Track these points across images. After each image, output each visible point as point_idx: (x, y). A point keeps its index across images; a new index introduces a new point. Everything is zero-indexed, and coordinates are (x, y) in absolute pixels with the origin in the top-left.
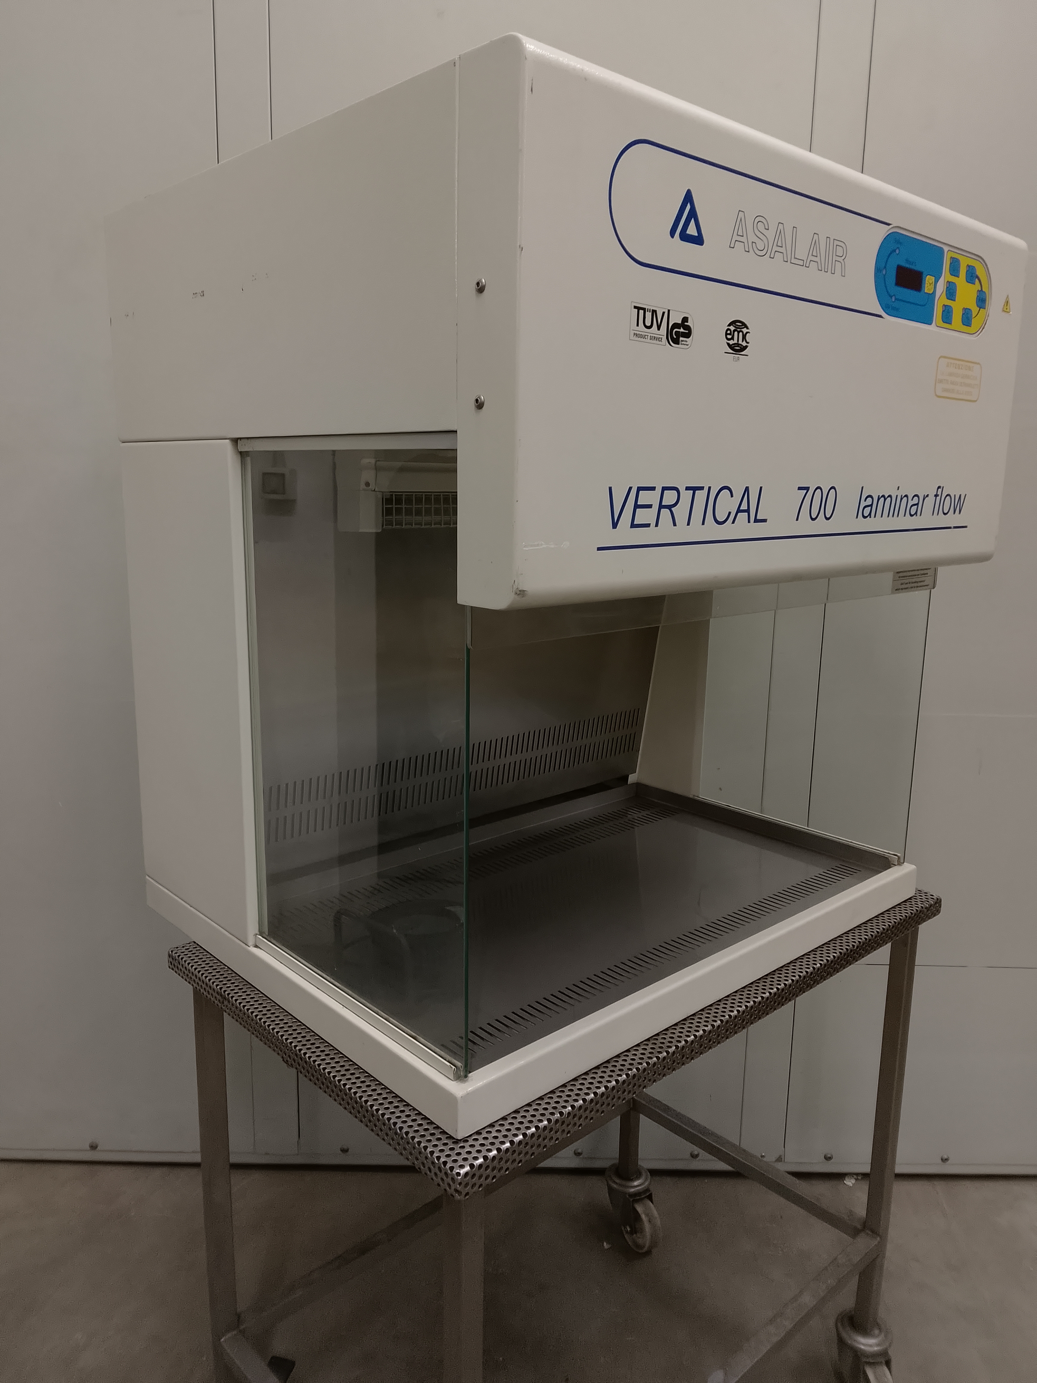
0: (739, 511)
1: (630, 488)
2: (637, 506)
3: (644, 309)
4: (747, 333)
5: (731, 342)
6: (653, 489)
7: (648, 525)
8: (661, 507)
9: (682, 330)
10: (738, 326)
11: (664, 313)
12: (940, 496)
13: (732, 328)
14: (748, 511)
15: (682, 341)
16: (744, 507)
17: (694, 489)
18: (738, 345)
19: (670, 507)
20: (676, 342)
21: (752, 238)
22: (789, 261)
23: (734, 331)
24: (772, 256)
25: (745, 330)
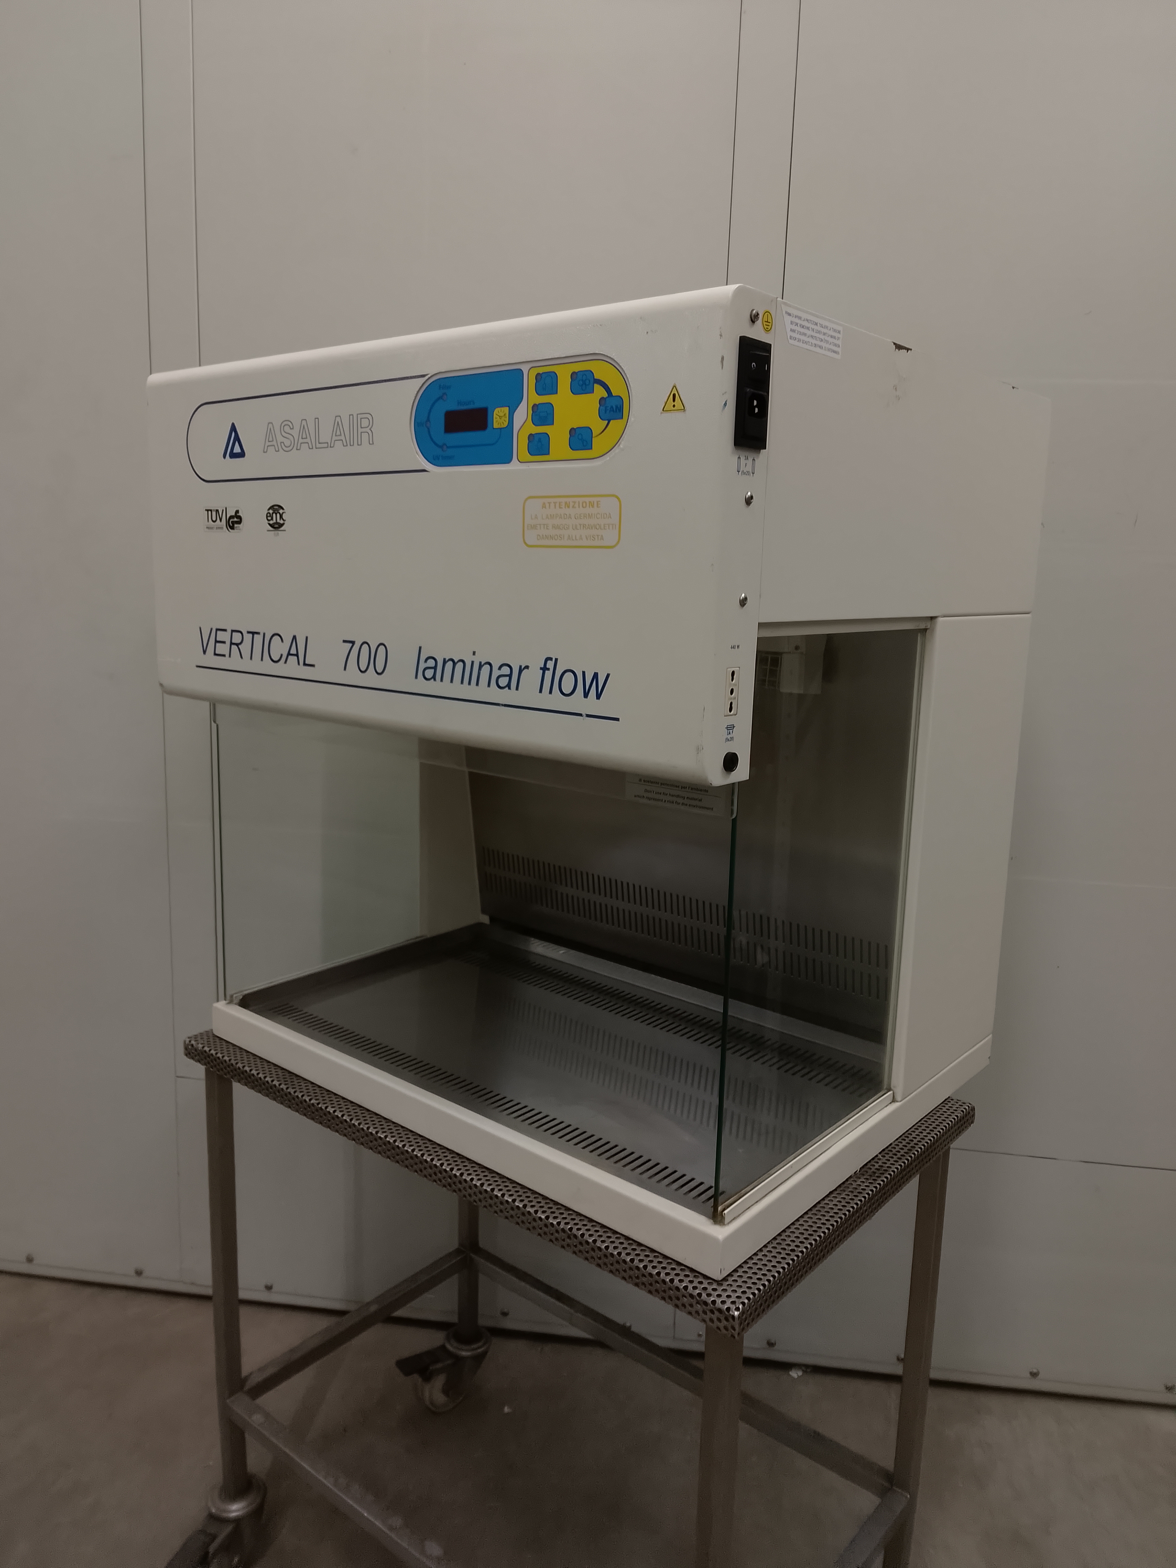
0: (289, 654)
1: (211, 629)
2: (216, 642)
3: (211, 510)
4: (283, 513)
5: (271, 522)
6: (225, 630)
7: (224, 656)
8: (232, 644)
9: (235, 519)
10: (276, 509)
11: (223, 510)
12: (552, 670)
13: (271, 511)
14: (297, 655)
15: (236, 527)
16: (293, 651)
17: (253, 633)
18: (277, 523)
19: (237, 645)
20: (232, 528)
21: (280, 439)
22: (314, 447)
23: (273, 513)
24: (298, 448)
25: (281, 511)
